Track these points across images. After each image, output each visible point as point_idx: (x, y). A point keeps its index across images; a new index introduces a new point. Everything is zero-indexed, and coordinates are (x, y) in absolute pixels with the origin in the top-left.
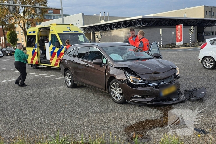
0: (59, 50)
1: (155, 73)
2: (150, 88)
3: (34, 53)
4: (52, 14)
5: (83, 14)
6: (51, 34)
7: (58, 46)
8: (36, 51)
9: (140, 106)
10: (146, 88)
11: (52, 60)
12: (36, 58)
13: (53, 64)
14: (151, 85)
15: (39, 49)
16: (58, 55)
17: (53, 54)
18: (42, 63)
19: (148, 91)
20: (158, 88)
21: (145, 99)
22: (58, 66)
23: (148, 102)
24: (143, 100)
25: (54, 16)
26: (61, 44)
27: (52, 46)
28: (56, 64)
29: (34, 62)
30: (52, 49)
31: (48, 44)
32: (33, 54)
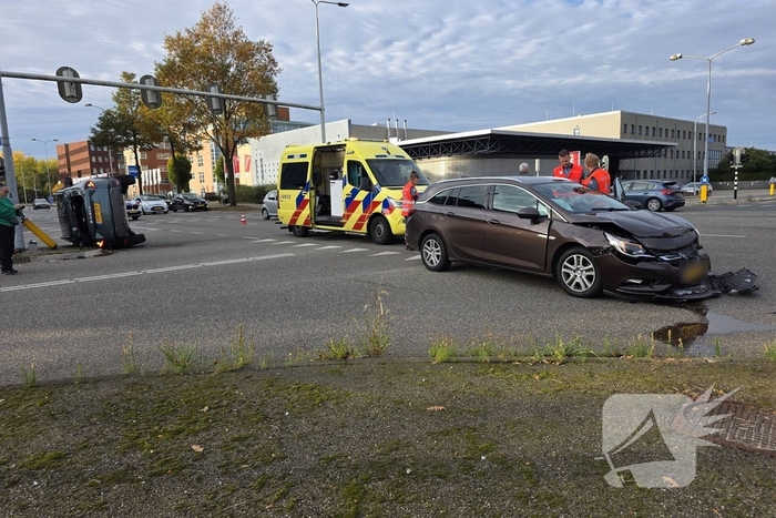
0: (368, 197)
2: (663, 266)
3: (301, 202)
6: (349, 162)
7: (368, 186)
8: (307, 197)
9: (633, 302)
10: (655, 265)
11: (348, 216)
12: (306, 212)
13: (349, 227)
14: (665, 258)
15: (313, 193)
16: (365, 208)
17: (350, 204)
18: (317, 223)
19: (660, 271)
20: (677, 266)
21: (651, 287)
22: (364, 229)
23: (657, 292)
24: (647, 288)
26: (375, 182)
27: (350, 187)
28: (358, 226)
29: (300, 222)
30: (349, 192)
31: (339, 183)
32: (298, 205)
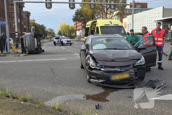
1: (113, 61)
2: (101, 72)
4: (140, 9)
5: (163, 7)
10: (98, 71)
14: (102, 69)
19: (99, 74)
20: (108, 73)
21: (99, 80)
23: (101, 83)
24: (97, 81)
25: (140, 10)
